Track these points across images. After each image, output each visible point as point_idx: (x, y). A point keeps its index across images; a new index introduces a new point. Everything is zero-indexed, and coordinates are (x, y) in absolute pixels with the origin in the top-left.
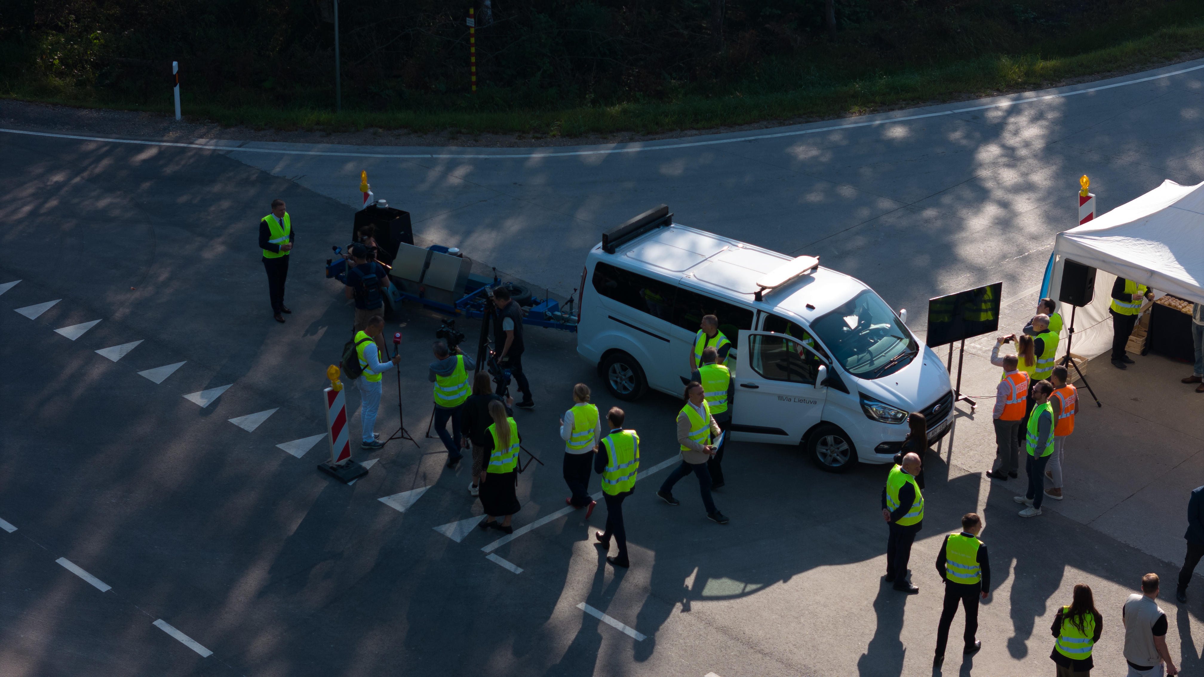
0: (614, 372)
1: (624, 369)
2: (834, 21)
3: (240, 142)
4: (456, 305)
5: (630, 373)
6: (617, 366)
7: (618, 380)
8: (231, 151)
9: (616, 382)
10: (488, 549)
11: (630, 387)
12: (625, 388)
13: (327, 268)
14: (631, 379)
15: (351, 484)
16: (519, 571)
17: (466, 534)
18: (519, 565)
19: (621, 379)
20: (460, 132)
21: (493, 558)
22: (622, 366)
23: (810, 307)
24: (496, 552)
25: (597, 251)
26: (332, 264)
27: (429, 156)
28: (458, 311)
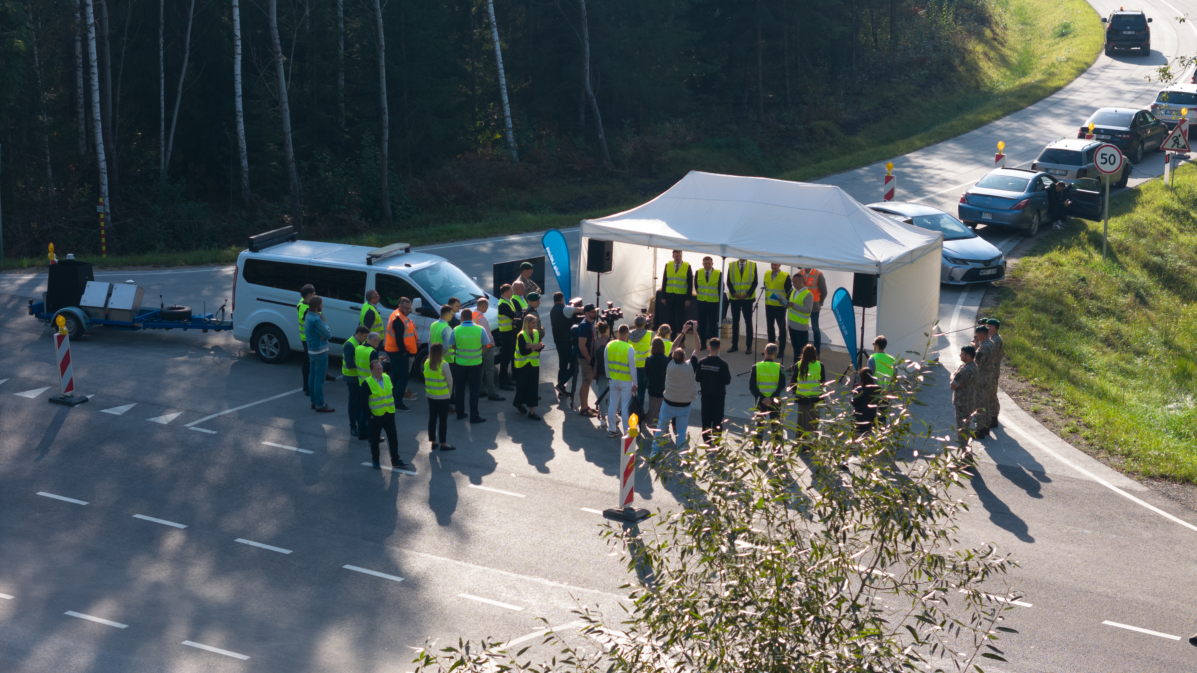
0: (263, 342)
1: (270, 338)
2: (390, 211)
4: (134, 320)
5: (275, 340)
6: (265, 337)
7: (267, 348)
9: (264, 350)
10: (188, 425)
11: (276, 351)
12: (272, 354)
13: (29, 307)
14: (276, 345)
15: (76, 406)
17: (170, 420)
18: (214, 430)
19: (269, 347)
21: (193, 428)
22: (269, 337)
24: (195, 426)
26: (33, 304)
28: (136, 324)
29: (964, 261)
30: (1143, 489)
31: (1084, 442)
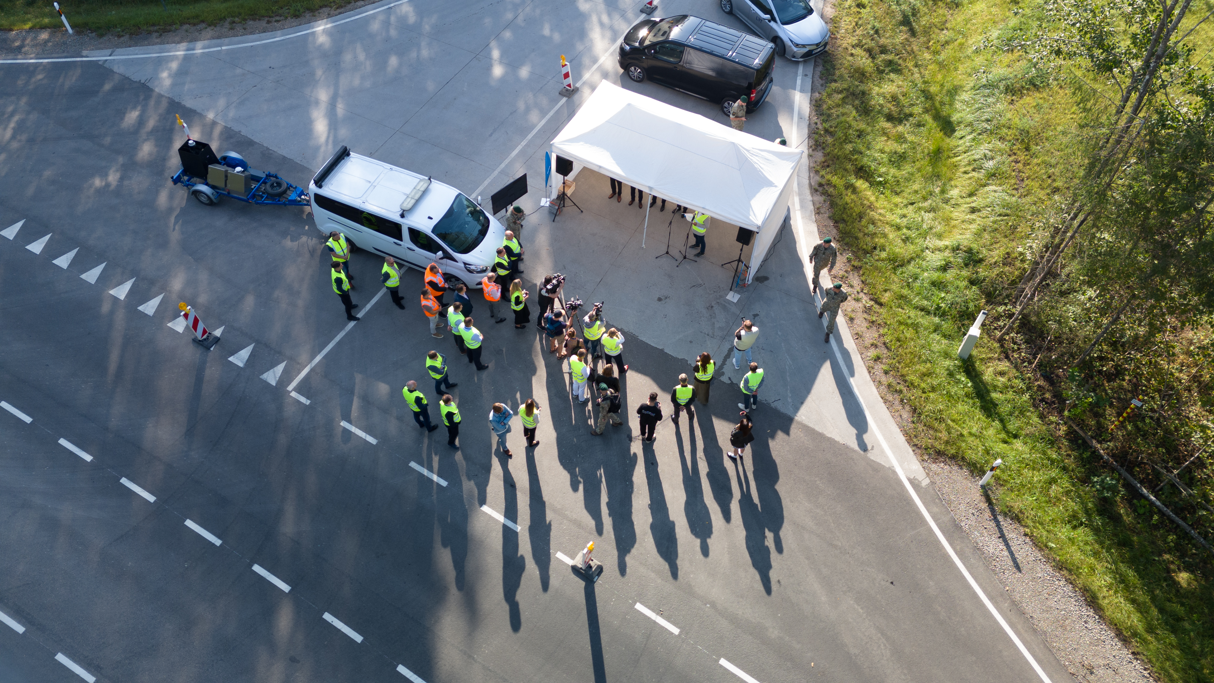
3: (109, 51)
4: (248, 198)
8: (106, 60)
10: (290, 388)
15: (212, 349)
16: (308, 402)
17: (277, 379)
18: (308, 398)
20: (234, 22)
21: (294, 394)
23: (430, 218)
24: (295, 389)
25: (312, 186)
27: (219, 48)
28: (250, 201)
29: (804, 46)
30: (925, 482)
31: (884, 379)
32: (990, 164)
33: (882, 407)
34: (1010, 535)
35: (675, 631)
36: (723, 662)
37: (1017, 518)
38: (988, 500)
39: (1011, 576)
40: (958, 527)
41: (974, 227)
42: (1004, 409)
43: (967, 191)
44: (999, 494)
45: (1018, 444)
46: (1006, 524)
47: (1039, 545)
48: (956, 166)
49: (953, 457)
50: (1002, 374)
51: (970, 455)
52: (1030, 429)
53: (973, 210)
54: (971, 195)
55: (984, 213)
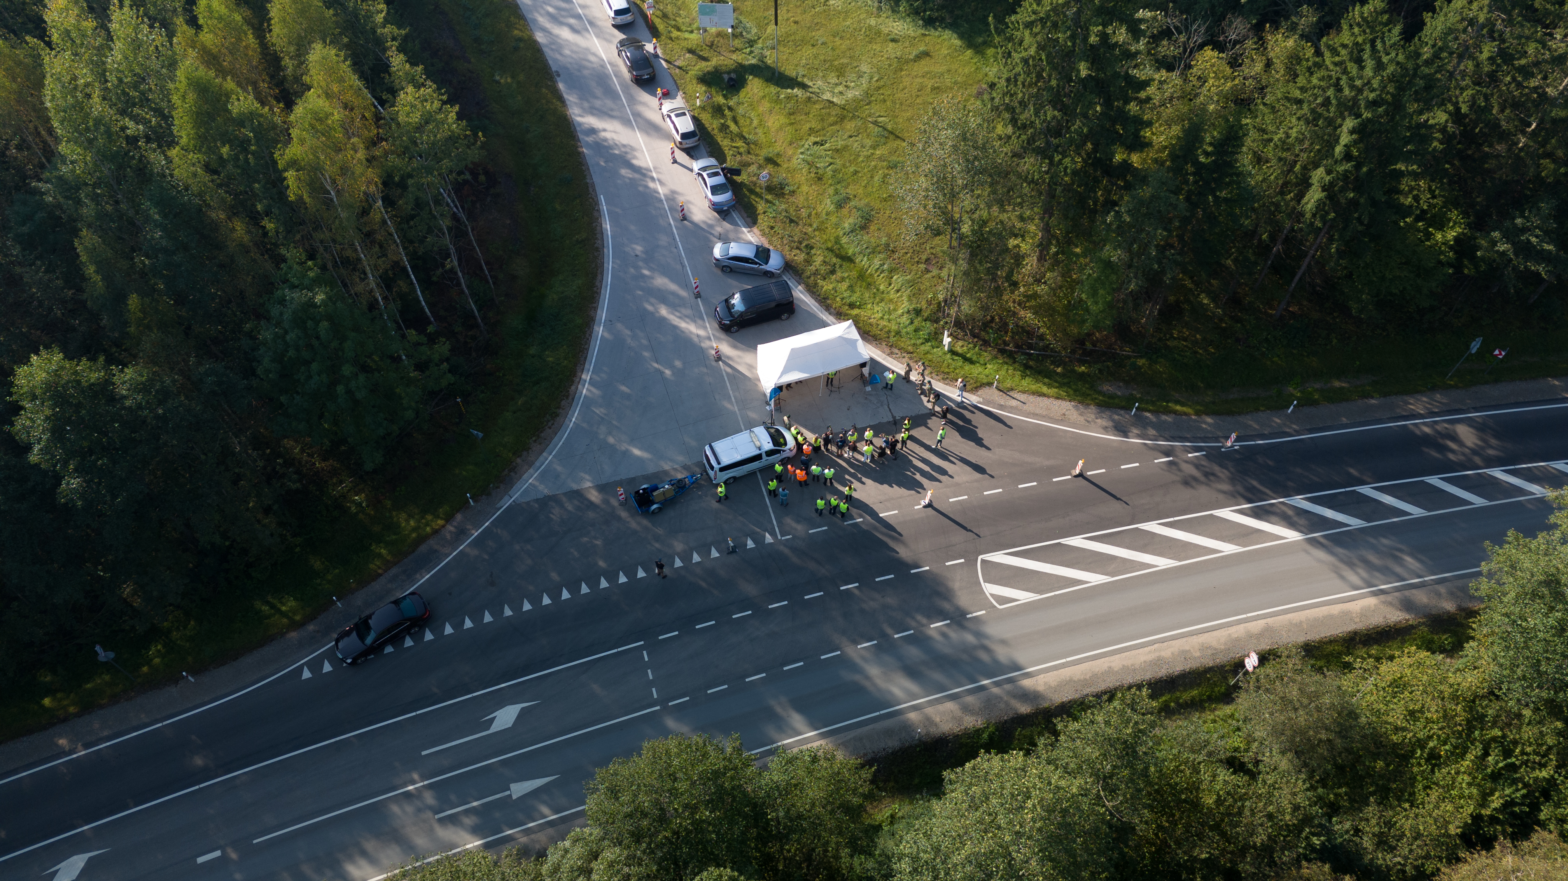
8: (514, 501)
10: (780, 538)
16: (791, 536)
17: (772, 539)
18: (789, 535)
20: (535, 441)
21: (783, 538)
23: (766, 443)
24: (782, 536)
27: (552, 455)
30: (981, 400)
31: (938, 378)
32: (885, 266)
33: (948, 387)
34: (1015, 396)
35: (966, 497)
36: (985, 493)
37: (1012, 390)
38: (1001, 391)
39: (1025, 407)
40: (1002, 405)
41: (905, 298)
42: (974, 358)
43: (887, 283)
44: (1001, 387)
45: (988, 366)
46: (1011, 393)
47: (1024, 392)
48: (871, 275)
49: (981, 386)
50: (962, 346)
51: (985, 381)
52: (987, 359)
53: (898, 291)
54: (890, 284)
55: (903, 290)
